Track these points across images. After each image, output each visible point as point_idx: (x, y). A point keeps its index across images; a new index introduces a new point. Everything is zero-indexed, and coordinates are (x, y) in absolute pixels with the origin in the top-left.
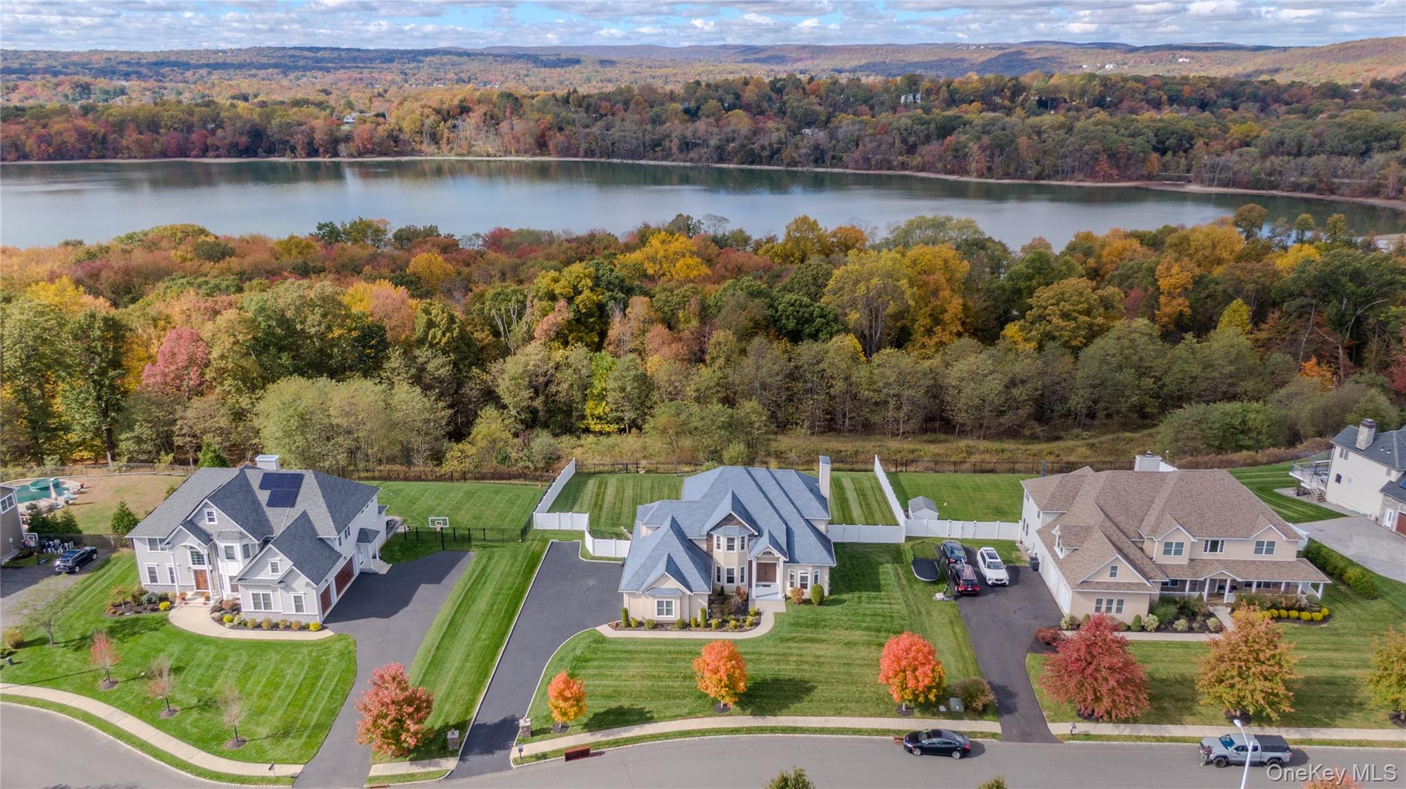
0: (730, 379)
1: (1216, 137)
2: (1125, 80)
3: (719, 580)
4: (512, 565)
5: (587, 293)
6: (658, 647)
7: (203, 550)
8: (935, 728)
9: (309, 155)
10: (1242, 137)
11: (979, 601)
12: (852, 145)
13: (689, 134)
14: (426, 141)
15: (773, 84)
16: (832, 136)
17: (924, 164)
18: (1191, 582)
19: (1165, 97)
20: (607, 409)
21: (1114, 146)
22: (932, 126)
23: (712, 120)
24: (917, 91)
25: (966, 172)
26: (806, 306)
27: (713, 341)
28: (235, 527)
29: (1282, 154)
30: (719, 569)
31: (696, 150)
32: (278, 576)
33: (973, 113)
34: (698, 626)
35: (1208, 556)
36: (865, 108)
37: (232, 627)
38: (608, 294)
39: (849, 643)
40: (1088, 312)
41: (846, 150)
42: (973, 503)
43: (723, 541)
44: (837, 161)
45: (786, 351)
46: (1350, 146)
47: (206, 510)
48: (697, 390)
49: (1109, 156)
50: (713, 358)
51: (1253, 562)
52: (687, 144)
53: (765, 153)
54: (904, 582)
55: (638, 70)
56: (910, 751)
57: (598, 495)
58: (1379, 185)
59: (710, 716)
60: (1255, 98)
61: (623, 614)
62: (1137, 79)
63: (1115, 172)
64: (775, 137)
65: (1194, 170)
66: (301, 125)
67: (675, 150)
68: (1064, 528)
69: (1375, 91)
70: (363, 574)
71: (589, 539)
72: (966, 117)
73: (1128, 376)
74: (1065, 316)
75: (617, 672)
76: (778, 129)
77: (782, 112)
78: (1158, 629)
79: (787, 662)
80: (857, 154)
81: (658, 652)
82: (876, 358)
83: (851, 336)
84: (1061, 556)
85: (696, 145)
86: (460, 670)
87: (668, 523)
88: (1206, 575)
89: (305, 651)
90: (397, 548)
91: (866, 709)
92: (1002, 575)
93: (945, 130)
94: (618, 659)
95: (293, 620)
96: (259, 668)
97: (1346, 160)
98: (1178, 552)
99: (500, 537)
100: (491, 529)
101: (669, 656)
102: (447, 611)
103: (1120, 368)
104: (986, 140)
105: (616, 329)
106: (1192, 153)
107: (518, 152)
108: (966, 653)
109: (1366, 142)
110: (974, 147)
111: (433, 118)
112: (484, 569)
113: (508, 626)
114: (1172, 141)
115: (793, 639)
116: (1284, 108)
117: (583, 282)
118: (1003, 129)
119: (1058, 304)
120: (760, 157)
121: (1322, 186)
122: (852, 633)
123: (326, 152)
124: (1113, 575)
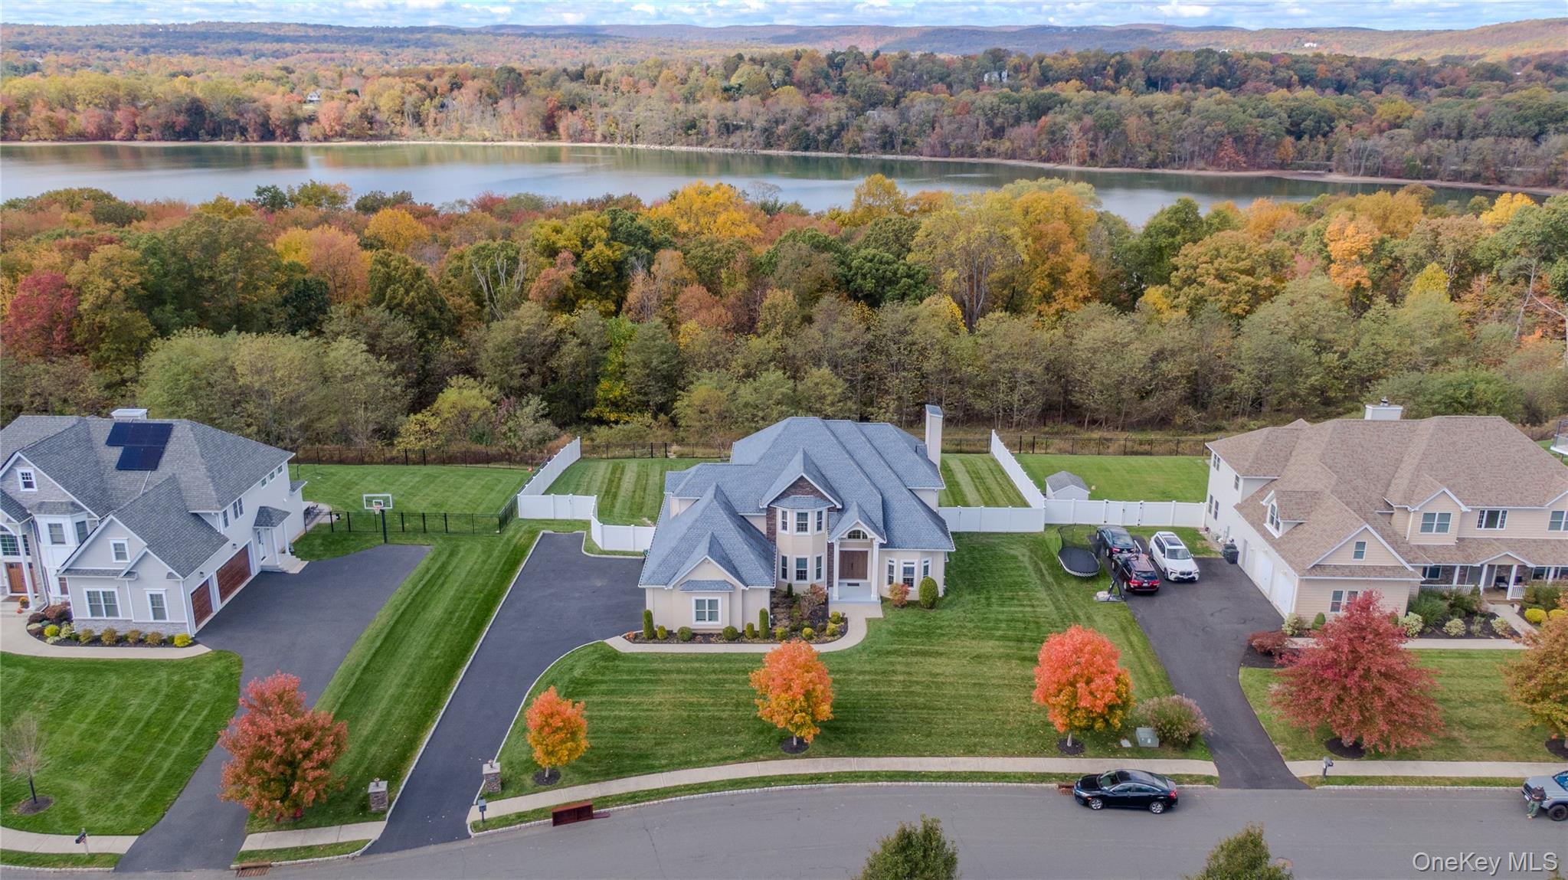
0: (791, 352)
1: (1360, 119)
2: (1248, 57)
3: (784, 576)
4: (484, 562)
5: (599, 247)
6: (696, 665)
7: (16, 530)
8: (1119, 769)
9: (263, 138)
10: (1391, 118)
11: (1158, 602)
12: (927, 127)
13: (729, 114)
14: (409, 121)
15: (831, 59)
16: (903, 117)
17: (1014, 150)
18: (1461, 567)
19: (1295, 78)
20: (626, 392)
21: (1240, 127)
22: (1023, 106)
23: (757, 98)
24: (1000, 70)
25: (1064, 159)
26: (888, 263)
27: (767, 302)
28: (61, 494)
29: (1441, 137)
30: (784, 559)
31: (738, 132)
32: (124, 565)
33: (1069, 90)
34: (755, 635)
35: (1485, 533)
36: (941, 86)
37: (56, 643)
38: (626, 248)
39: (978, 656)
40: (1250, 272)
41: (921, 133)
42: (1130, 486)
43: (792, 520)
44: (908, 146)
45: (864, 319)
46: (1520, 128)
47: (20, 470)
48: (745, 366)
49: (1235, 140)
50: (767, 326)
51: (1548, 541)
52: (727, 126)
53: (822, 137)
54: (1049, 579)
55: (668, 50)
56: (1086, 803)
57: (611, 481)
58: (1556, 173)
59: (776, 758)
60: (1400, 79)
61: (643, 622)
62: (1262, 56)
63: (1242, 159)
64: (833, 118)
65: (1336, 157)
66: (254, 102)
67: (712, 133)
68: (1280, 495)
69: (1540, 73)
70: (264, 573)
71: (596, 526)
72: (1063, 95)
73: (1304, 349)
74: (1221, 277)
75: (634, 699)
76: (837, 109)
77: (841, 91)
78: (1422, 634)
79: (890, 683)
80: (933, 139)
81: (697, 671)
82: (983, 324)
83: (948, 300)
84: (1277, 535)
85: (738, 128)
86: (397, 700)
87: (710, 493)
88: (1482, 561)
89: (163, 675)
90: (318, 541)
91: (1012, 745)
92: (1188, 566)
93: (1038, 110)
94: (637, 681)
95: (149, 630)
96: (89, 697)
97: (1518, 141)
98: (1443, 528)
99: (469, 528)
100: (459, 517)
101: (713, 677)
102: (384, 620)
103: (1294, 339)
104: (1088, 120)
105: (638, 288)
106: (1332, 137)
107: (520, 137)
108: (1152, 669)
109: (1539, 124)
110: (1074, 128)
111: (416, 95)
112: (443, 566)
113: (474, 639)
114: (1308, 123)
115: (896, 652)
116: (1436, 91)
117: (595, 233)
118: (1108, 108)
119: (1212, 263)
120: (816, 141)
121: (1488, 174)
122: (982, 643)
123: (285, 134)
124: (1359, 555)
